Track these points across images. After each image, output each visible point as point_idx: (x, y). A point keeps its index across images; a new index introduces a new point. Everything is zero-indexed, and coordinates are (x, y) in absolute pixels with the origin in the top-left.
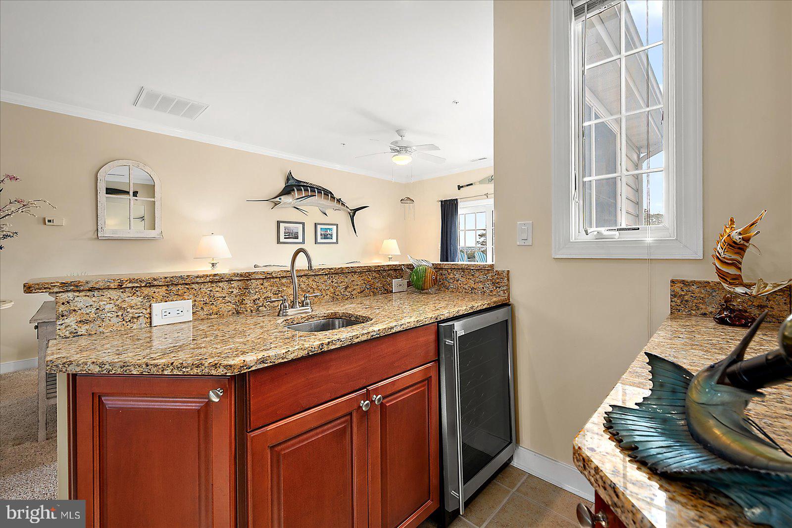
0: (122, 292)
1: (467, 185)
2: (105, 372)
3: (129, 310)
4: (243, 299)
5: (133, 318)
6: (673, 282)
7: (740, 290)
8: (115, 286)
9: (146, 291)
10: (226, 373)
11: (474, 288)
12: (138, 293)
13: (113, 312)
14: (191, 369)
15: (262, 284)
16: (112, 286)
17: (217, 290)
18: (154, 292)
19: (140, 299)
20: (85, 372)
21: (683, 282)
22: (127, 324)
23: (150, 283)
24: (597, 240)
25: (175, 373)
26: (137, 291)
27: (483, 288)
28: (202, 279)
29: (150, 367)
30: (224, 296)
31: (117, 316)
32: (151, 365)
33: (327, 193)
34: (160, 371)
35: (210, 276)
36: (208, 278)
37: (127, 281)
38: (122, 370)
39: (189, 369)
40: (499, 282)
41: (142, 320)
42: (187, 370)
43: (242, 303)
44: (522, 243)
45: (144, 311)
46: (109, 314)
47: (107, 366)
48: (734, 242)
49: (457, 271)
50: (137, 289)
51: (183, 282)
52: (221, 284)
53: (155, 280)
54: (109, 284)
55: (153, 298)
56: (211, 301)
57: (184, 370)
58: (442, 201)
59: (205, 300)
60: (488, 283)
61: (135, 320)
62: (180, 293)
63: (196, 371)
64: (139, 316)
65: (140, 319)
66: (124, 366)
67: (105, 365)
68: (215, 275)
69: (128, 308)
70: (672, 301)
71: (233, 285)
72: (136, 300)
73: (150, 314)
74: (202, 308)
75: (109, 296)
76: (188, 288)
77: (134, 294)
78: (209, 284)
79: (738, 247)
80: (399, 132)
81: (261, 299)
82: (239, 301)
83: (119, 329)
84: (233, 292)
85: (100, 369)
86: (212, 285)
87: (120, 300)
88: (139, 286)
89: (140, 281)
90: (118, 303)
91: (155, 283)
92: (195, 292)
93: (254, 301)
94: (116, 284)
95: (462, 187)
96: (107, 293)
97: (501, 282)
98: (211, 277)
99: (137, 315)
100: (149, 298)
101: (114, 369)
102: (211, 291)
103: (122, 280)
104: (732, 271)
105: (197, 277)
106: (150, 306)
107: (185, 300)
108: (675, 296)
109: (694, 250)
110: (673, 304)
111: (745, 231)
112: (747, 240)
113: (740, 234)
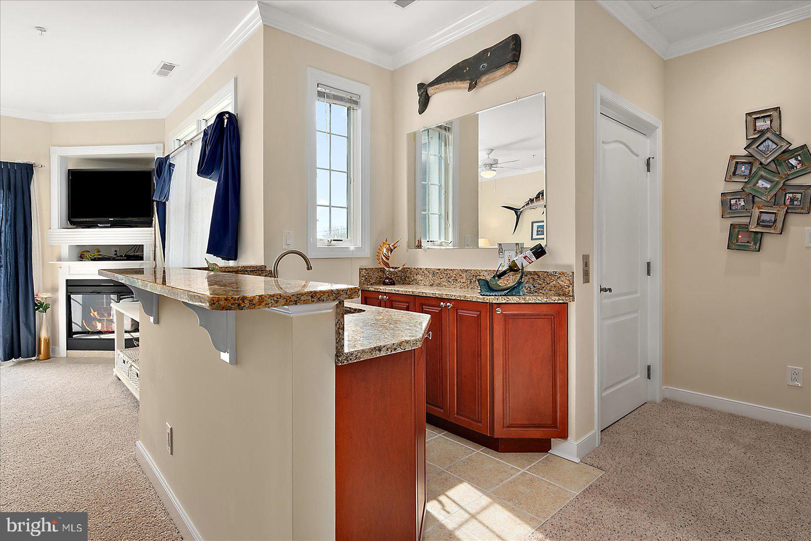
6: (361, 269)
21: (365, 269)
24: (328, 247)
44: (286, 247)
48: (391, 250)
104: (388, 262)
108: (363, 276)
109: (367, 253)
110: (362, 281)
111: (395, 244)
112: (394, 248)
113: (393, 246)
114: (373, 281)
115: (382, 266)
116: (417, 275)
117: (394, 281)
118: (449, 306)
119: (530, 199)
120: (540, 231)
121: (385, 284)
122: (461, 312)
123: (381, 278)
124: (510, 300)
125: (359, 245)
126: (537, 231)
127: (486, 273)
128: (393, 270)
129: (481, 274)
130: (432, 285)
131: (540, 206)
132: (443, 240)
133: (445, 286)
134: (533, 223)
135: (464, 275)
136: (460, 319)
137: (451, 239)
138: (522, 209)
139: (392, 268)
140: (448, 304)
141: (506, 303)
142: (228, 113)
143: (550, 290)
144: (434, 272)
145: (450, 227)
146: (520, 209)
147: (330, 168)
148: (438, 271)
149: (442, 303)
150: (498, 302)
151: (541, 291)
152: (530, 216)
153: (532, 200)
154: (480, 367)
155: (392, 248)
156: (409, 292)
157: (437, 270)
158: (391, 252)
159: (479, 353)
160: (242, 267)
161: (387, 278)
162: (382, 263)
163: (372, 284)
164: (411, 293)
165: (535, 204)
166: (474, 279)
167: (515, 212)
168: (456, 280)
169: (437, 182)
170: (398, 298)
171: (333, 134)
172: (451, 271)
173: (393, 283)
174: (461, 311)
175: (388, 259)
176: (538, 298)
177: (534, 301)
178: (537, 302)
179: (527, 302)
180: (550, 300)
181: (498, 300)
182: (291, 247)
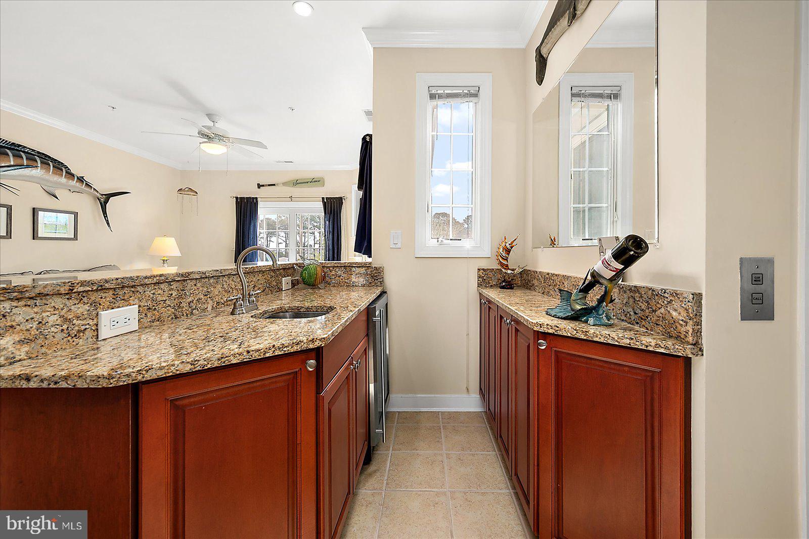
0: (68, 299)
1: (269, 185)
2: (198, 368)
3: (75, 322)
4: (180, 302)
5: (79, 331)
6: (479, 269)
7: (509, 272)
8: (65, 290)
9: (94, 297)
10: (321, 345)
11: (355, 282)
12: (85, 300)
13: (58, 325)
14: (292, 347)
15: (195, 285)
16: (62, 291)
17: (159, 292)
18: (101, 298)
19: (87, 307)
20: (171, 374)
21: (483, 269)
22: (73, 340)
23: (101, 286)
24: (440, 246)
25: (276, 354)
26: (84, 297)
27: (363, 281)
28: (150, 280)
29: (252, 353)
30: (165, 299)
31: (63, 330)
32: (253, 351)
33: (59, 166)
34: (262, 354)
35: (157, 276)
36: (155, 279)
37: (78, 284)
38: (220, 362)
39: (290, 348)
40: (378, 276)
41: (89, 333)
42: (288, 348)
43: (179, 307)
44: (394, 246)
45: (91, 322)
46: (53, 329)
47: (201, 362)
48: (508, 249)
49: (339, 269)
50: (84, 294)
51: (133, 283)
52: (162, 286)
53: (107, 281)
54: (58, 288)
55: (100, 304)
56: (154, 306)
57: (285, 349)
58: (237, 198)
59: (148, 305)
60: (367, 276)
61: (82, 334)
62: (126, 298)
63: (296, 348)
64: (86, 329)
65: (87, 332)
66: (222, 358)
67: (198, 361)
68: (161, 275)
69: (74, 318)
70: (478, 280)
71: (172, 287)
72: (82, 309)
73: (97, 325)
74: (146, 314)
75: (53, 304)
76: (133, 291)
77: (80, 301)
78: (153, 285)
79: (508, 251)
80: (210, 116)
81: (194, 302)
82: (177, 304)
83: (63, 347)
84: (172, 294)
85: (193, 367)
86: (155, 287)
87: (66, 309)
88: (90, 289)
89: (92, 284)
90: (63, 312)
91: (107, 285)
92: (140, 296)
93: (189, 303)
94: (67, 288)
95: (263, 186)
96: (50, 300)
98: (158, 278)
99: (83, 328)
100: (96, 305)
101: (210, 363)
102: (154, 294)
103: (73, 283)
104: (505, 262)
105: (146, 278)
106: (97, 315)
107: (131, 305)
108: (480, 277)
109: (487, 252)
110: (479, 282)
112: (512, 247)
113: (510, 245)
114: (494, 283)
115: (500, 267)
116: (534, 279)
117: (511, 285)
121: (502, 287)
122: (519, 336)
124: (560, 330)
128: (511, 272)
135: (566, 284)
139: (510, 269)
141: (553, 334)
142: (368, 134)
143: (657, 324)
144: (545, 277)
150: (542, 330)
151: (644, 323)
155: (508, 247)
161: (505, 281)
162: (498, 264)
163: (492, 286)
170: (492, 306)
175: (505, 260)
176: (611, 336)
177: (603, 340)
178: (610, 342)
179: (591, 339)
180: (637, 343)
181: (541, 327)
182: (399, 246)
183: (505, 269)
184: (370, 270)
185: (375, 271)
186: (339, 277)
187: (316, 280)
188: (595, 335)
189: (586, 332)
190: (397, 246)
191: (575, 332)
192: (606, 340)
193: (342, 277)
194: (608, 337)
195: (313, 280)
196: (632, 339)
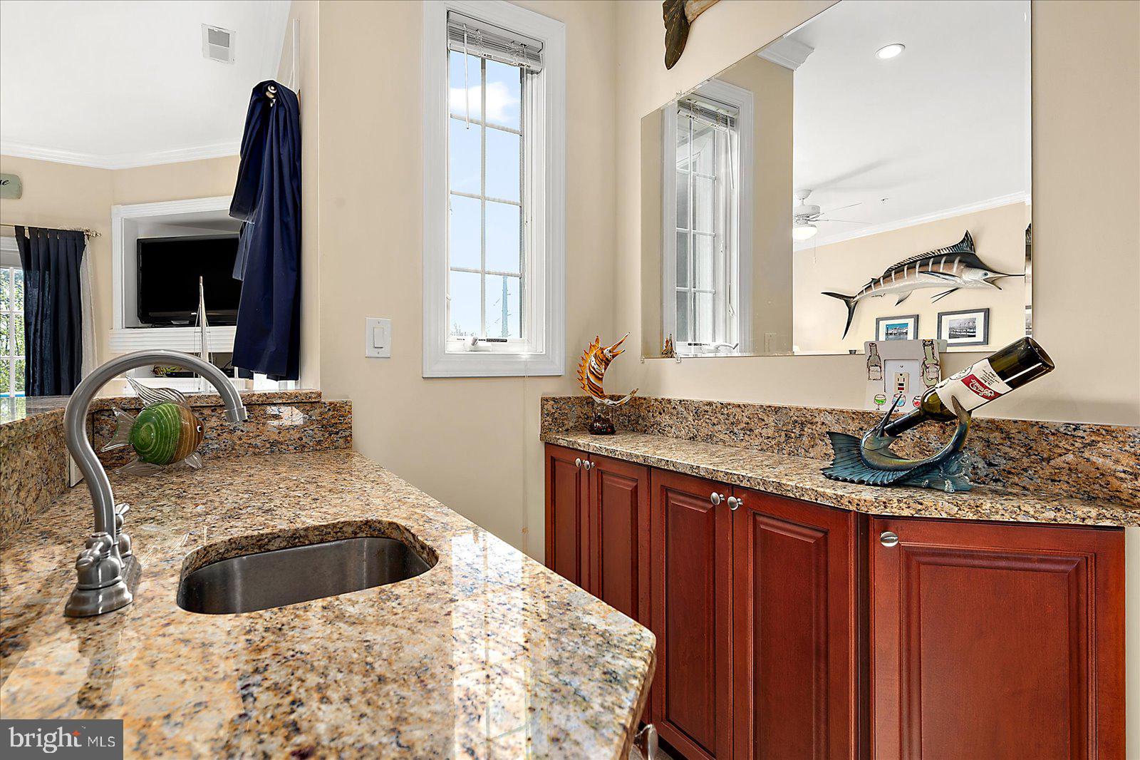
6: (544, 400)
7: (608, 401)
11: (279, 442)
21: (554, 399)
24: (471, 353)
27: (301, 439)
40: (336, 423)
44: (374, 353)
60: (312, 427)
70: (543, 421)
97: (341, 423)
104: (599, 385)
108: (548, 415)
109: (558, 365)
110: (546, 423)
111: (614, 349)
112: (614, 357)
113: (610, 352)
114: (571, 424)
115: (589, 394)
116: (660, 414)
117: (612, 427)
118: (733, 504)
119: (873, 279)
120: (891, 334)
121: (594, 431)
122: (767, 524)
123: (587, 419)
124: (927, 509)
125: (541, 349)
126: (887, 334)
127: (830, 418)
128: (611, 402)
129: (815, 420)
130: (693, 438)
131: (891, 291)
132: (720, 341)
133: (724, 442)
134: (878, 321)
135: (770, 420)
136: (764, 542)
137: (735, 339)
138: (858, 297)
139: (612, 398)
140: (732, 499)
141: (912, 518)
142: (272, 83)
143: (1053, 481)
144: (697, 409)
145: (735, 317)
146: (854, 298)
147: (483, 192)
148: (706, 408)
149: (714, 495)
150: (887, 512)
152: (870, 310)
153: (876, 282)
154: (823, 687)
155: (609, 355)
156: (637, 457)
157: (704, 405)
158: (607, 365)
159: (823, 647)
160: (260, 396)
161: (598, 419)
162: (587, 388)
163: (567, 430)
164: (640, 460)
165: (883, 287)
166: (797, 431)
167: (846, 302)
168: (751, 430)
169: (709, 230)
170: (615, 468)
171: (492, 126)
172: (738, 410)
173: (609, 430)
174: (765, 520)
175: (601, 379)
176: (1022, 508)
177: (1008, 517)
178: (1021, 519)
179: (986, 519)
180: (1068, 516)
181: (885, 507)
182: (385, 352)
183: (600, 397)
184: (318, 411)
185: (331, 413)
186: (232, 431)
187: (180, 446)
188: (994, 510)
189: (977, 507)
190: (383, 353)
191: (956, 509)
192: (1013, 516)
193: (239, 433)
194: (1018, 511)
195: (172, 446)
196: (1059, 510)
